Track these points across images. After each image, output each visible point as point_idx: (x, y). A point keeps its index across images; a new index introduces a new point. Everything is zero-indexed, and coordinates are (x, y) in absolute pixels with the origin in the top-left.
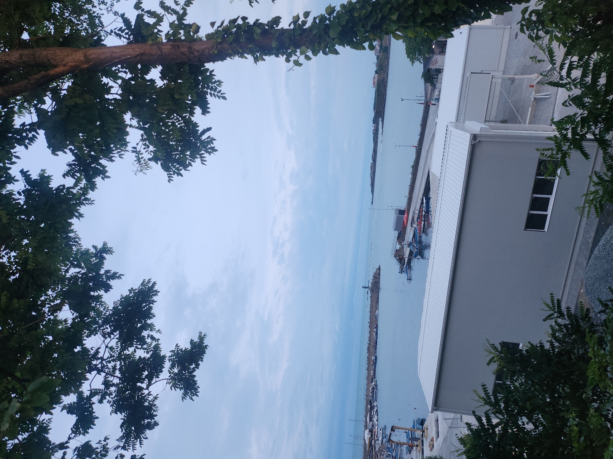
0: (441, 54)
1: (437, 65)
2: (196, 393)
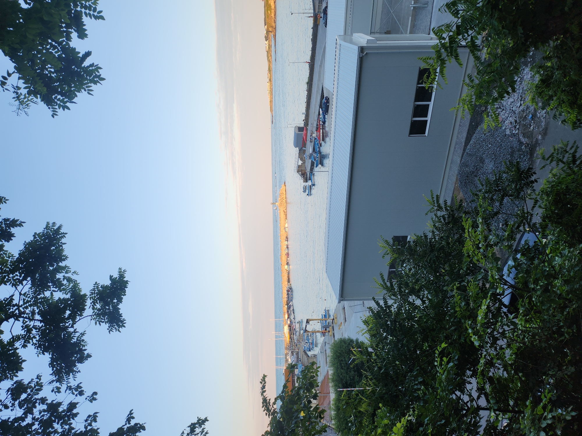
2: (122, 324)
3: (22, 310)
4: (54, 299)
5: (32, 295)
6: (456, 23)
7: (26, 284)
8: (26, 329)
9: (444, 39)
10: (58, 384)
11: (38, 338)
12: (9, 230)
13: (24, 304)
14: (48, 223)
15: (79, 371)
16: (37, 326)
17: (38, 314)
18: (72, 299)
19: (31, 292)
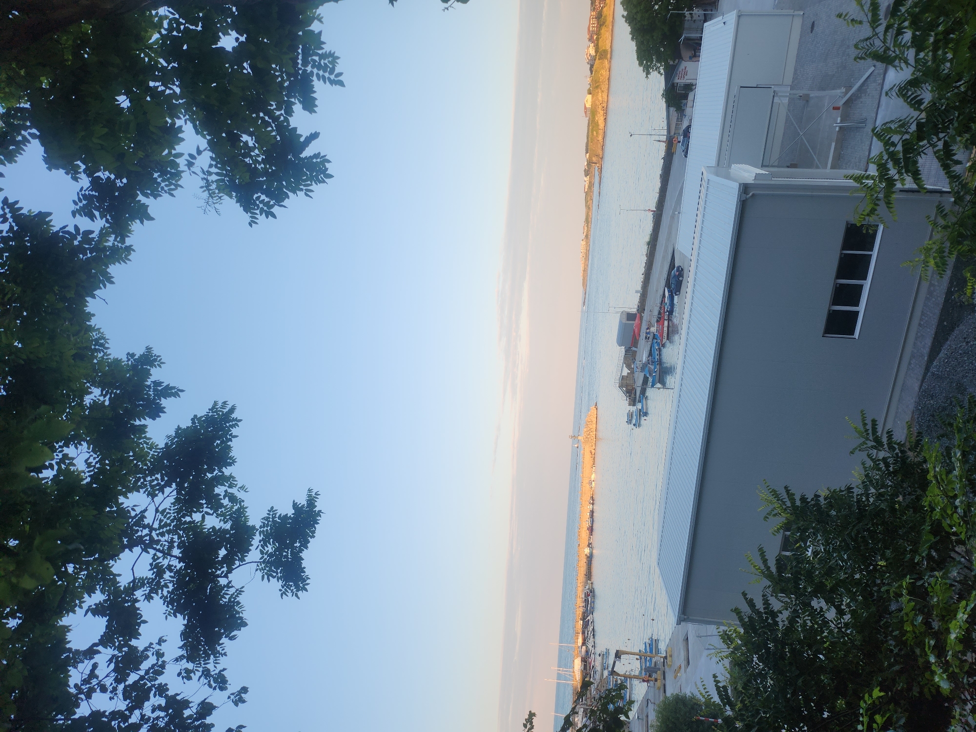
0: (694, 59)
1: (686, 77)
2: (304, 585)
3: (156, 538)
4: (204, 527)
5: (173, 515)
6: (916, 119)
7: (168, 496)
8: (155, 570)
9: (894, 144)
10: (190, 666)
11: (171, 588)
12: (158, 401)
13: (159, 529)
14: (215, 403)
15: (225, 654)
16: (172, 566)
17: (179, 547)
18: (232, 532)
19: (173, 510)
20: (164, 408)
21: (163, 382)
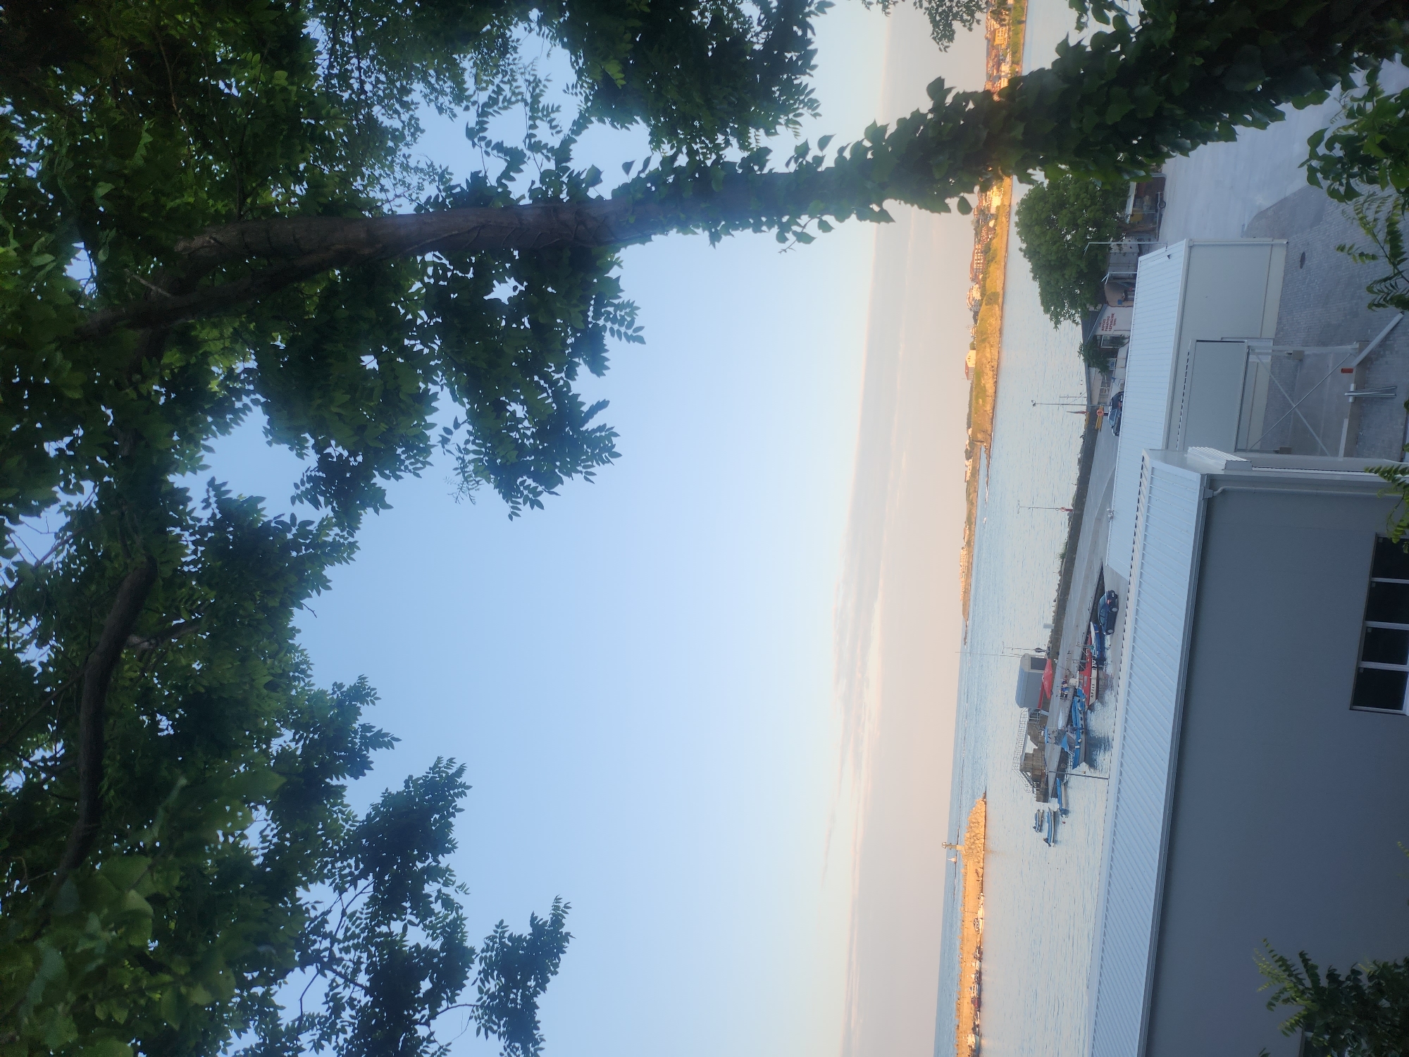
0: (1125, 304)
1: (1114, 328)
3: (338, 955)
4: (405, 943)
5: (365, 922)
7: (361, 893)
8: (331, 1004)
11: (349, 1034)
12: (365, 752)
13: (344, 941)
14: (439, 759)
16: (356, 999)
17: (367, 972)
18: (441, 955)
19: (366, 914)
20: (372, 762)
21: (374, 727)
